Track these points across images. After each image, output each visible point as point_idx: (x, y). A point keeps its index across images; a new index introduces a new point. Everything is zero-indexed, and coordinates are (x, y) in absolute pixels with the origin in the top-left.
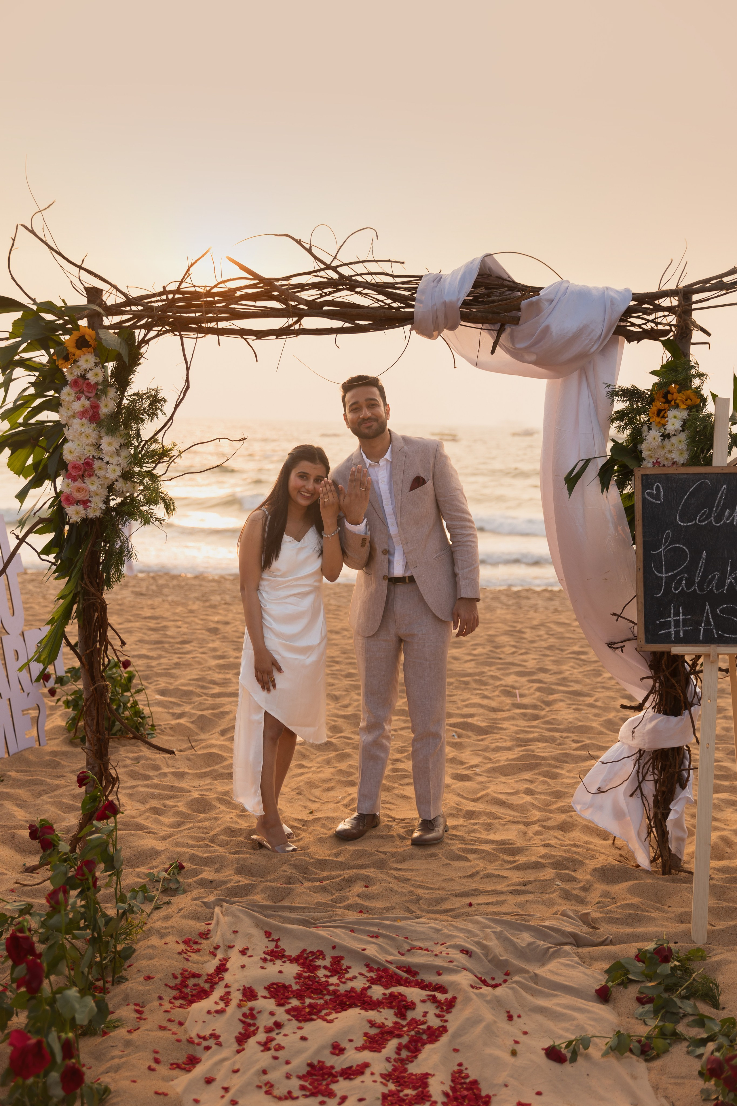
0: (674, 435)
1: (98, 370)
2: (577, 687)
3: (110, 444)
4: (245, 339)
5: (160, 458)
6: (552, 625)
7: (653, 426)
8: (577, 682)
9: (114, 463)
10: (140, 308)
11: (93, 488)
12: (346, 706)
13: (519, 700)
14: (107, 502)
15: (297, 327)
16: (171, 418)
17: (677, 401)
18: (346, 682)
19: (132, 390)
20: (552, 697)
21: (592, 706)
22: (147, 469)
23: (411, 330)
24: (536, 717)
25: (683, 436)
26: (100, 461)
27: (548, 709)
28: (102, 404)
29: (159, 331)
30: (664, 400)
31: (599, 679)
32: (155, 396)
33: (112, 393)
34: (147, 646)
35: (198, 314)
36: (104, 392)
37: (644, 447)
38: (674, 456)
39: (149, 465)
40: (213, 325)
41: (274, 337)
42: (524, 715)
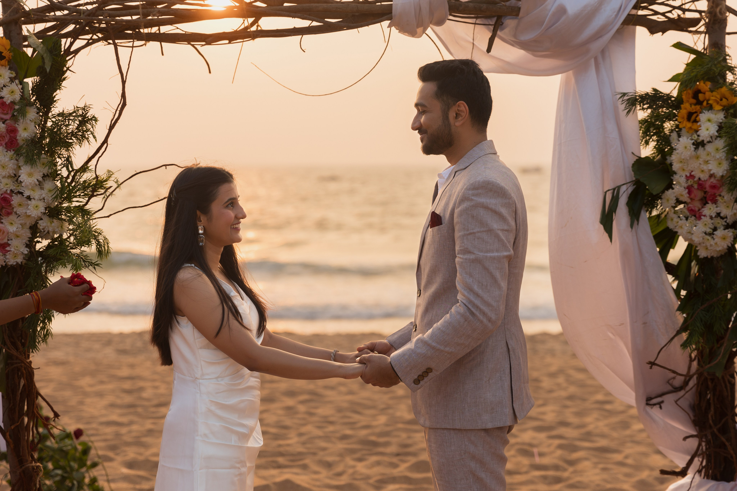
0: (709, 142)
1: (16, 87)
2: (603, 443)
3: (30, 175)
4: (193, 45)
5: (94, 190)
6: (572, 372)
7: (684, 132)
8: (603, 436)
9: (36, 198)
10: (66, 12)
11: (12, 229)
12: (340, 474)
13: (538, 460)
14: (31, 244)
15: (254, 28)
16: (105, 141)
17: (710, 102)
18: (341, 446)
19: (56, 110)
20: (575, 455)
21: (621, 464)
22: (78, 204)
23: (390, 26)
24: (558, 480)
25: (720, 143)
26: (19, 196)
27: (571, 469)
28: (20, 128)
29: (89, 40)
30: (694, 101)
31: (628, 432)
32: (84, 116)
33: (32, 114)
34: (118, 411)
35: (135, 17)
36: (23, 112)
37: (674, 158)
38: (710, 167)
39: (81, 200)
40: (154, 30)
41: (227, 41)
42: (545, 478)
